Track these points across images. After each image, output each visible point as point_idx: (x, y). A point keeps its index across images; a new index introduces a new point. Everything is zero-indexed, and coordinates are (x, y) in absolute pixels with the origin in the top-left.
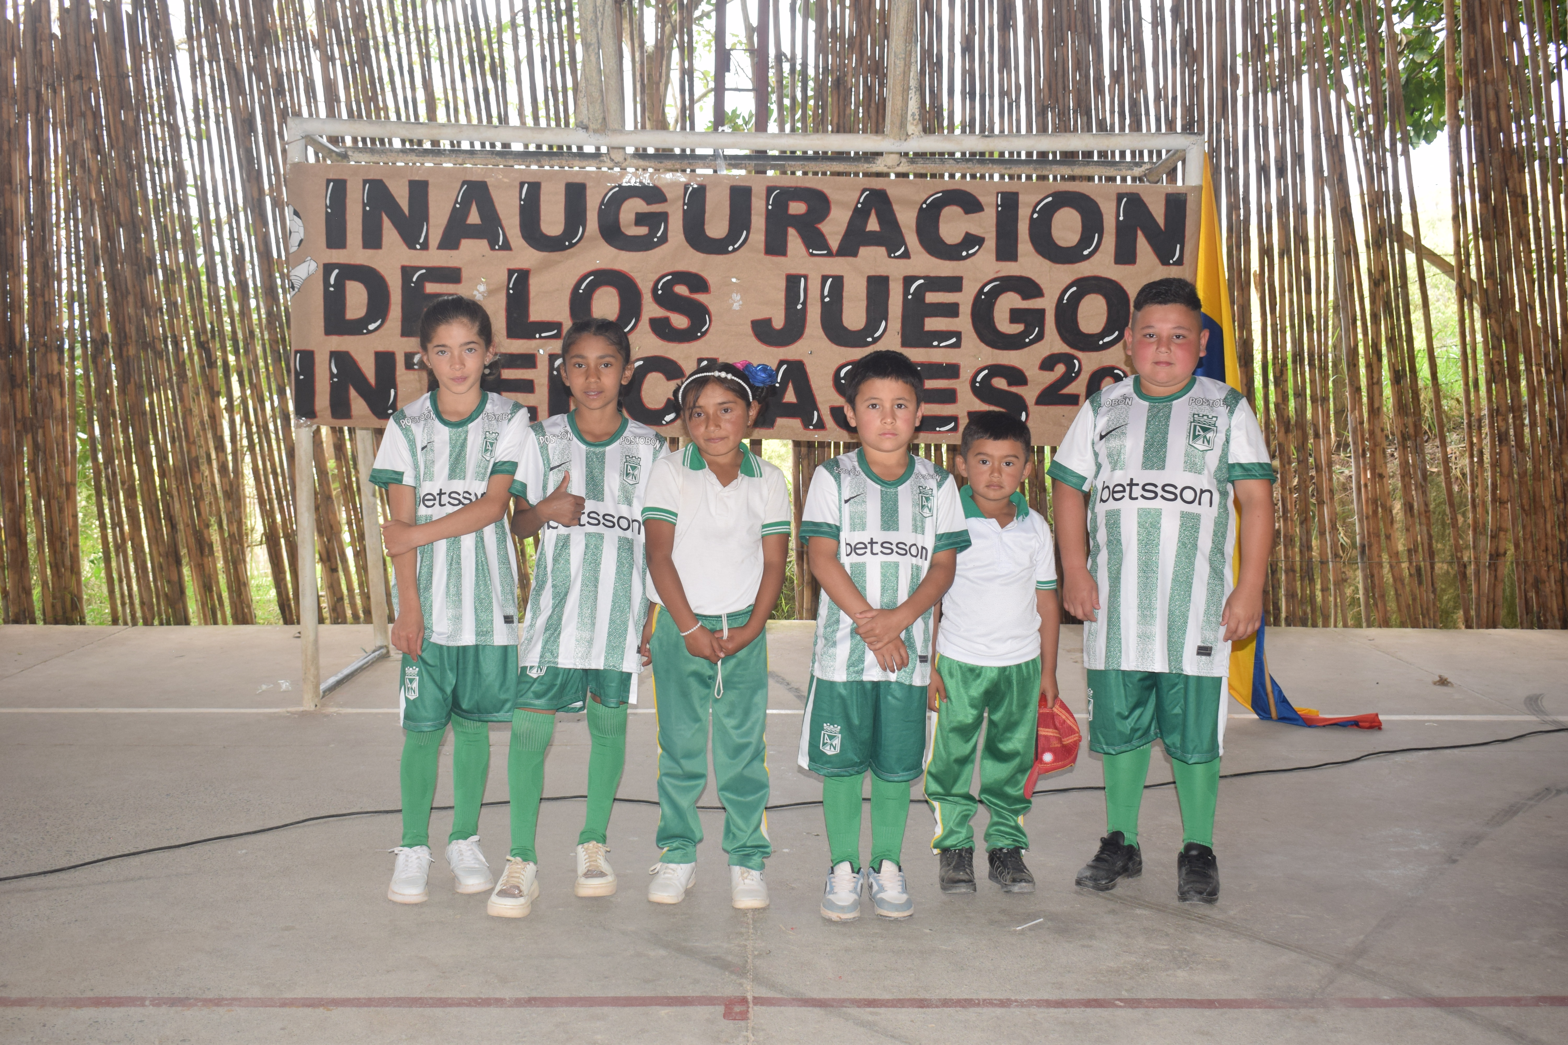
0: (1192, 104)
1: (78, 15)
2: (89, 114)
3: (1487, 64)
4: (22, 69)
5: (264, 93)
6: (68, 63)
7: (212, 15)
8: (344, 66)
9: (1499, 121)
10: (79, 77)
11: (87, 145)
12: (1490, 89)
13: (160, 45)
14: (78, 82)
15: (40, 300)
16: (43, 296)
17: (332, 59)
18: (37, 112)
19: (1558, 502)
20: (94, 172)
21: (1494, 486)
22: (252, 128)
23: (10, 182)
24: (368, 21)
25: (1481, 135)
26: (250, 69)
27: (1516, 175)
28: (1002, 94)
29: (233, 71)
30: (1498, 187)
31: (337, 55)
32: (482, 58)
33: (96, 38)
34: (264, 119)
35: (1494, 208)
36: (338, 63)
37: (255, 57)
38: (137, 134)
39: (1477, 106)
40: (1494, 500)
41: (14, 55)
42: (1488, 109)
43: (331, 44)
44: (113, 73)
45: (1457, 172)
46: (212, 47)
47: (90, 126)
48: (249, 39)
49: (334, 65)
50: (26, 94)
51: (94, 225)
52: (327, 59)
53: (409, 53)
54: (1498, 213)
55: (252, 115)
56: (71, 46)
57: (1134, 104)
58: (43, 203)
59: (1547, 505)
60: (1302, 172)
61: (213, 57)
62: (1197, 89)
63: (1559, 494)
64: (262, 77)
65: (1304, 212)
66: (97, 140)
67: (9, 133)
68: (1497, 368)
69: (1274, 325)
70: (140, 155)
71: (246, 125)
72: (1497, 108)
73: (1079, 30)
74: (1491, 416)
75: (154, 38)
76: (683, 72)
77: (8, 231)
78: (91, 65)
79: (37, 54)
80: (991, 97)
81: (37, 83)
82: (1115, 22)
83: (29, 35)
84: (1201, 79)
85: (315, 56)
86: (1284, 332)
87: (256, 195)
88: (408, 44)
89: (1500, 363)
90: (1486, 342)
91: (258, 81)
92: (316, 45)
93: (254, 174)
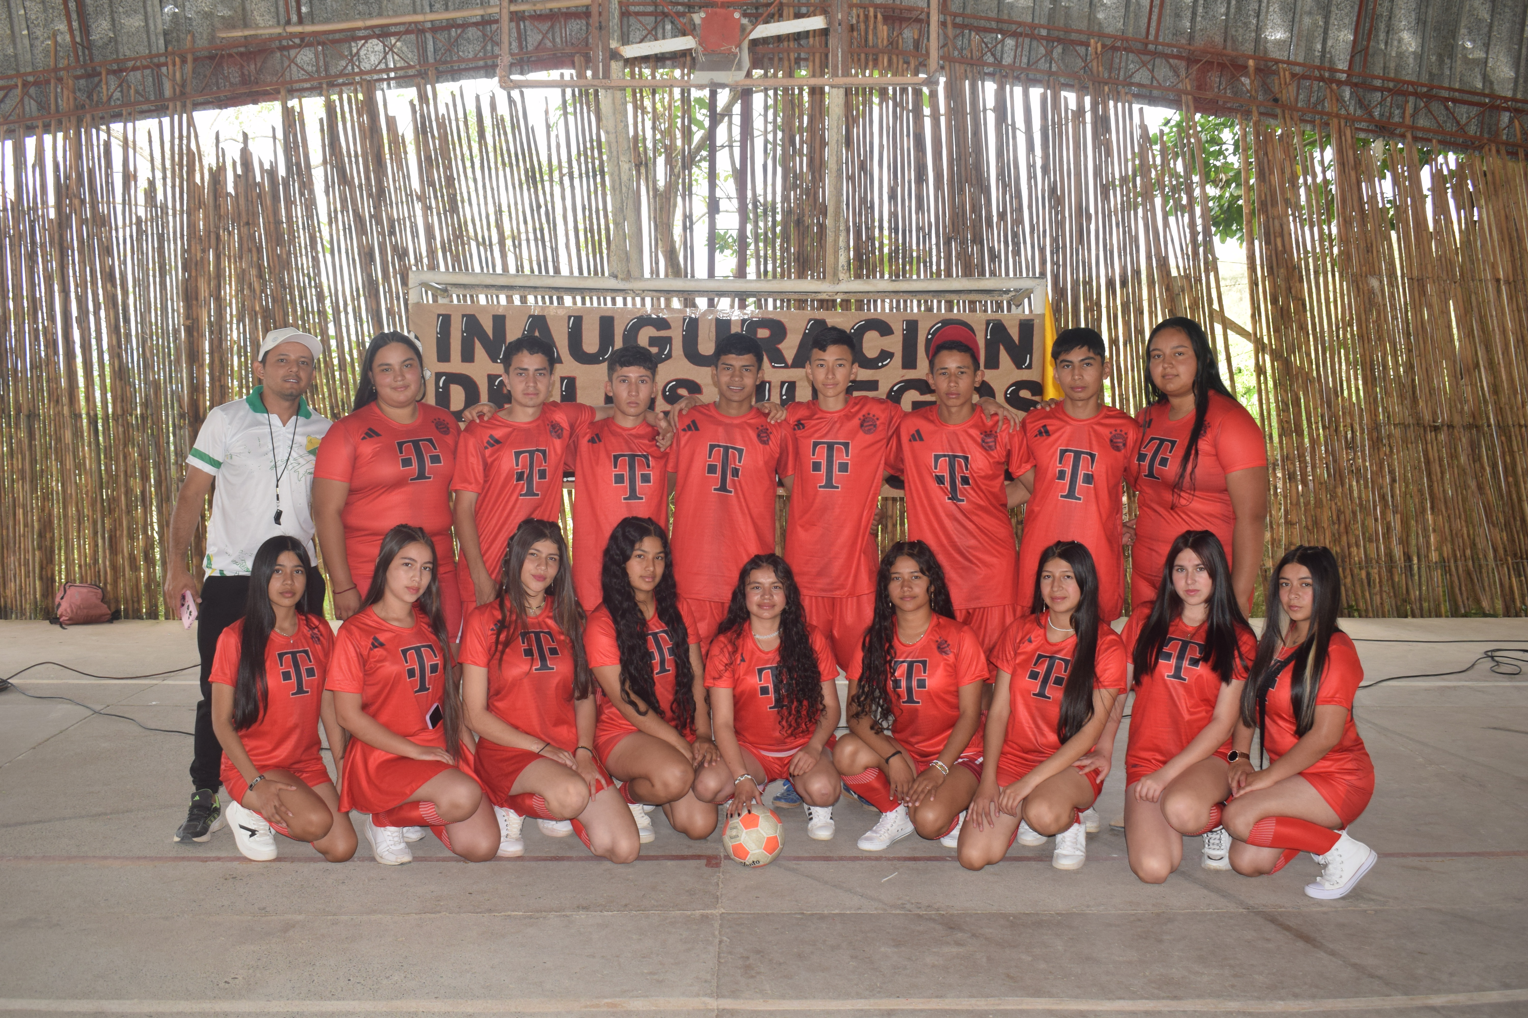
0: (1057, 235)
1: (247, 179)
2: (254, 250)
3: (1274, 203)
4: (206, 217)
5: (382, 233)
6: (239, 215)
7: (344, 179)
8: (439, 214)
9: (1283, 245)
10: (248, 224)
11: (253, 272)
12: (1276, 222)
13: (306, 199)
14: (246, 227)
15: (217, 384)
16: (220, 381)
17: (430, 208)
18: (217, 249)
19: (1334, 523)
20: (258, 292)
21: (1286, 512)
22: (372, 259)
23: (197, 299)
24: (456, 182)
25: (1271, 256)
26: (371, 216)
27: (1298, 284)
28: (918, 229)
29: (359, 219)
30: (1284, 293)
31: (434, 205)
32: (539, 207)
33: (259, 196)
34: (381, 253)
35: (1282, 309)
36: (434, 211)
37: (375, 208)
38: (289, 263)
39: (1267, 234)
40: (1287, 522)
41: (200, 207)
42: (1275, 237)
43: (430, 198)
44: (271, 220)
45: (1254, 284)
46: (344, 201)
47: (255, 259)
48: (370, 195)
49: (432, 213)
50: (209, 236)
51: (257, 329)
52: (427, 208)
53: (486, 204)
54: (1285, 313)
55: (372, 249)
56: (242, 201)
57: (1015, 235)
58: (221, 314)
59: (1326, 526)
60: (1140, 283)
61: (344, 207)
62: (1060, 224)
63: (1335, 517)
64: (379, 222)
65: (1142, 313)
66: (260, 267)
67: (196, 264)
68: (1286, 426)
69: (1121, 395)
70: (291, 279)
71: (367, 256)
72: (1282, 235)
73: (974, 182)
74: (1283, 461)
75: (302, 194)
76: (685, 216)
77: (195, 334)
78: (255, 215)
79: (217, 207)
80: (911, 232)
81: (218, 228)
82: (1001, 175)
83: (211, 194)
84: (1064, 217)
85: (418, 207)
86: (1128, 400)
87: (374, 307)
88: (485, 197)
89: (1288, 422)
90: (1277, 406)
91: (377, 224)
92: (419, 199)
93: (373, 292)
